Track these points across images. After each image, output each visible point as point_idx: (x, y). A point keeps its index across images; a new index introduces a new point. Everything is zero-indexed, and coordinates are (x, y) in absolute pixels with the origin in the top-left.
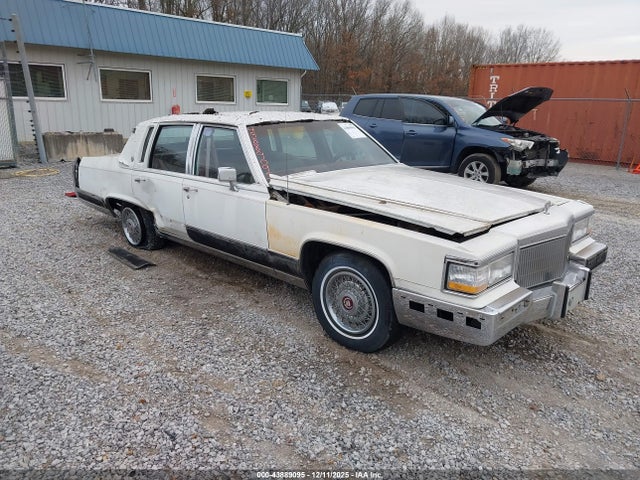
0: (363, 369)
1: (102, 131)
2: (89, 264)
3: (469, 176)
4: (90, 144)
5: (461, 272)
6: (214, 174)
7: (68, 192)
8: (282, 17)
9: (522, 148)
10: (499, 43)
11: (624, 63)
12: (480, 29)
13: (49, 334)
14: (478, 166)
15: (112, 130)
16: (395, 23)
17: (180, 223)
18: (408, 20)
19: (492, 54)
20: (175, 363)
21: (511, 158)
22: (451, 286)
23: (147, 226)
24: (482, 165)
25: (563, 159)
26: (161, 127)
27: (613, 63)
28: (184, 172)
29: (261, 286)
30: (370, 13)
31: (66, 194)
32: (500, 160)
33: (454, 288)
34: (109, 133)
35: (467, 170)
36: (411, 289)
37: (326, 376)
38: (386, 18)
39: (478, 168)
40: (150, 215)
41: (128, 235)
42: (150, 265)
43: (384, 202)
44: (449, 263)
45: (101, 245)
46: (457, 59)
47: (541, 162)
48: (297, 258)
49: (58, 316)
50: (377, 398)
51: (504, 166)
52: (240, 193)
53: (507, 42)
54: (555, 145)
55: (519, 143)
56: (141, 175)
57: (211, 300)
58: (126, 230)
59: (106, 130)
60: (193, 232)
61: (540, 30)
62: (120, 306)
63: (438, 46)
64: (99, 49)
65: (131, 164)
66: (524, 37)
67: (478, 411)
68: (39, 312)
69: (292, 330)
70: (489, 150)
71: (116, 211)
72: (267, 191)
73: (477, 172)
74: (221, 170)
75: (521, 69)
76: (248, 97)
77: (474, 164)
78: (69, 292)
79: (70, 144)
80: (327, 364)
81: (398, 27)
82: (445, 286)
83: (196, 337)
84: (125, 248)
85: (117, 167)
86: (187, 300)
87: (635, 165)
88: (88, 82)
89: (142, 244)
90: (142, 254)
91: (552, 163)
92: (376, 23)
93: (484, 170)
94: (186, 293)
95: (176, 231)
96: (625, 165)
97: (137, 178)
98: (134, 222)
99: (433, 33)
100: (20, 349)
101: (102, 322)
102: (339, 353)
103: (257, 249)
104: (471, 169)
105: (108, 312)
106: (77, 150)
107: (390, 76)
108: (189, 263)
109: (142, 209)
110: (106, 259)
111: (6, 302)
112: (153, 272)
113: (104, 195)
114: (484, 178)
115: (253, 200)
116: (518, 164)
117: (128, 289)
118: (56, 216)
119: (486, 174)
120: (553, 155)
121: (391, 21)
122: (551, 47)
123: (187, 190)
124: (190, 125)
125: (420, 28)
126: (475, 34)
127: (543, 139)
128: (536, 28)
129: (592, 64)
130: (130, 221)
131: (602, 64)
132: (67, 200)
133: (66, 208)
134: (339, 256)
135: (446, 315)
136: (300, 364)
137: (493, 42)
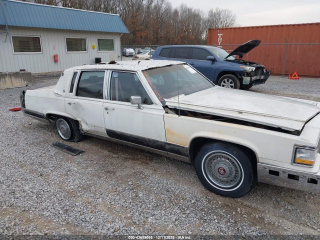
0: (239, 209)
1: (19, 71)
2: (44, 155)
3: (223, 86)
4: (13, 78)
5: (303, 153)
6: (128, 100)
7: (9, 108)
8: (100, 6)
9: (250, 70)
10: (208, 17)
11: (282, 26)
12: (198, 10)
13: (43, 207)
14: (228, 81)
15: (24, 70)
16: (158, 8)
17: (102, 128)
18: (164, 6)
19: (205, 22)
20: (130, 218)
21: (244, 76)
22: (297, 161)
23: (74, 129)
24: (230, 80)
25: (267, 75)
26: (82, 72)
27: (277, 26)
28: (103, 98)
29: (151, 160)
30: (145, 2)
31: (10, 110)
32: (240, 77)
33: (300, 162)
34: (23, 72)
35: (222, 83)
36: (270, 163)
37: (221, 216)
38: (153, 5)
39: (228, 82)
40: (77, 122)
41: (61, 134)
42: (82, 152)
43: (241, 113)
44: (297, 148)
45: (45, 141)
46: (189, 25)
47: (258, 77)
48: (187, 146)
49: (42, 193)
50: (257, 227)
51: (241, 80)
52: (144, 110)
53: (211, 16)
54: (263, 68)
55: (249, 68)
56: (72, 101)
57: (128, 171)
58: (59, 132)
59: (21, 70)
60: (110, 132)
61: (226, 11)
62: (77, 181)
63: (179, 19)
64: (11, 25)
65: (64, 94)
66: (219, 14)
67: (314, 229)
68: (29, 192)
69: (186, 188)
70: (234, 73)
71: (51, 120)
72: (163, 108)
73: (228, 84)
74: (132, 97)
75: (233, 30)
76: (94, 49)
77: (226, 80)
78: (41, 175)
79: (1, 79)
80: (217, 208)
81: (159, 9)
82: (294, 161)
83: (132, 199)
84: (61, 142)
85: (53, 96)
86: (114, 173)
87: (291, 75)
88: (6, 44)
89: (71, 139)
90: (72, 145)
91: (262, 77)
92: (148, 7)
93: (231, 83)
94: (111, 168)
95: (97, 132)
96: (286, 75)
97: (68, 102)
98: (66, 126)
99: (176, 12)
100: (29, 221)
101: (71, 194)
102: (221, 200)
103: (158, 141)
104: (224, 82)
105: (72, 187)
106: (6, 82)
107: (157, 34)
108: (103, 148)
109: (71, 119)
110: (53, 151)
111: (4, 187)
112: (85, 156)
113: (45, 112)
114: (232, 87)
115: (154, 114)
116: (248, 79)
117: (76, 169)
118: (10, 124)
119: (233, 85)
120: (262, 73)
121: (156, 7)
122: (231, 18)
123: (106, 109)
124: (103, 71)
125: (170, 10)
126: (197, 12)
127: (258, 66)
128: (224, 9)
129: (267, 27)
130: (63, 126)
131: (272, 26)
132: (12, 113)
133: (14, 118)
134: (215, 144)
135: (293, 177)
136: (203, 210)
137: (205, 16)
